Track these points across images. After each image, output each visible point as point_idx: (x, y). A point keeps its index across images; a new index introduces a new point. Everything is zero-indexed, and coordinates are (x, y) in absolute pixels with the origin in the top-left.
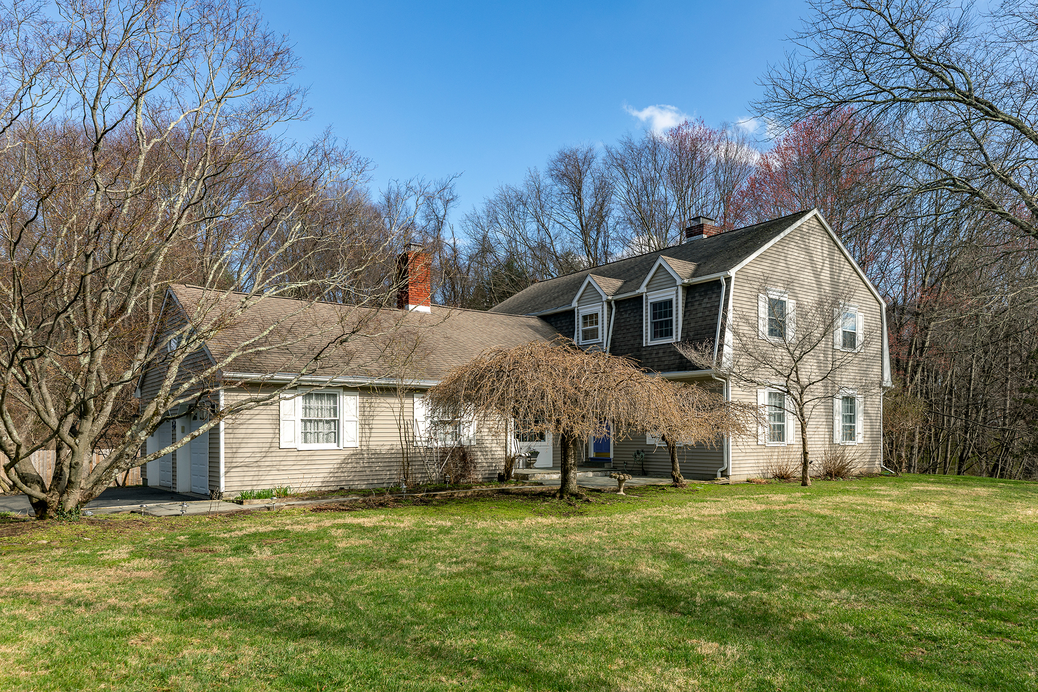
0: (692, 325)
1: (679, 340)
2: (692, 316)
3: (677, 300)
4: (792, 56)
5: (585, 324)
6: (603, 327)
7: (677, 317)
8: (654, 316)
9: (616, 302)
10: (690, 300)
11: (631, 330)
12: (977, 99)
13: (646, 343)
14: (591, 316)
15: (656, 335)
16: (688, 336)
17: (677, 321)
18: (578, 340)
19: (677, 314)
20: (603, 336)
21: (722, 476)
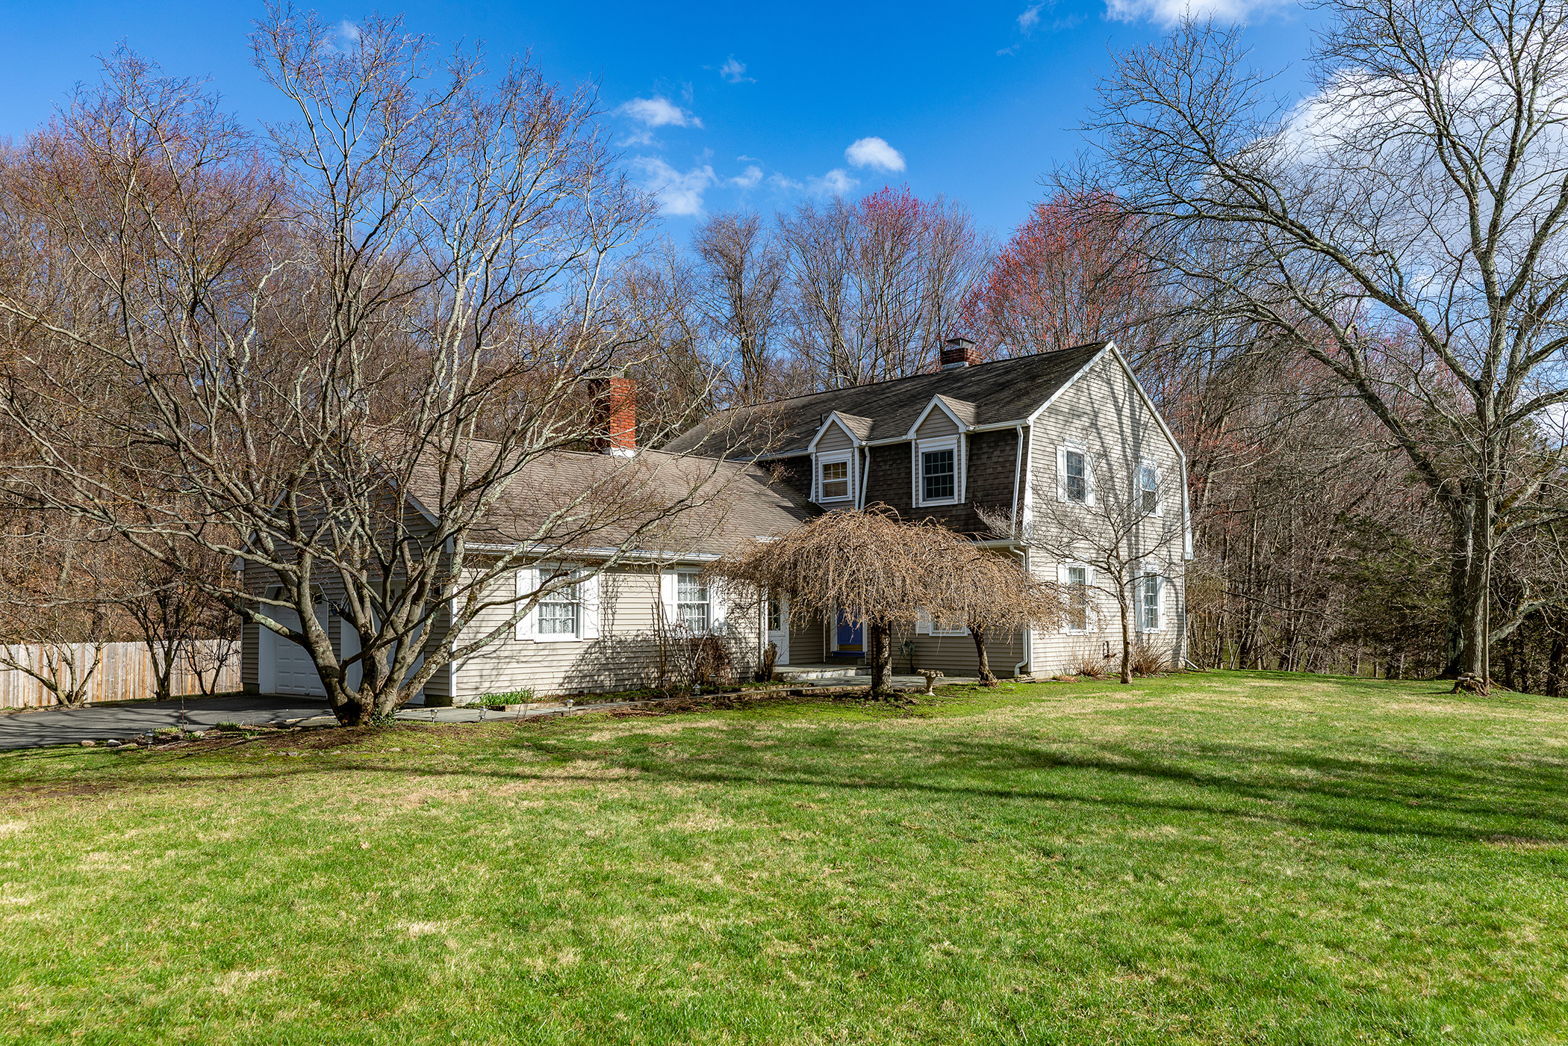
0: (979, 483)
1: (963, 502)
2: (979, 472)
3: (959, 451)
4: (1084, 157)
5: (826, 475)
6: (853, 481)
7: (959, 473)
8: (928, 470)
9: (871, 449)
10: (975, 452)
11: (895, 486)
12: (1292, 223)
13: (917, 503)
14: (836, 465)
15: (929, 494)
16: (974, 496)
17: (959, 477)
18: (817, 496)
19: (959, 469)
20: (854, 493)
21: (1021, 673)
